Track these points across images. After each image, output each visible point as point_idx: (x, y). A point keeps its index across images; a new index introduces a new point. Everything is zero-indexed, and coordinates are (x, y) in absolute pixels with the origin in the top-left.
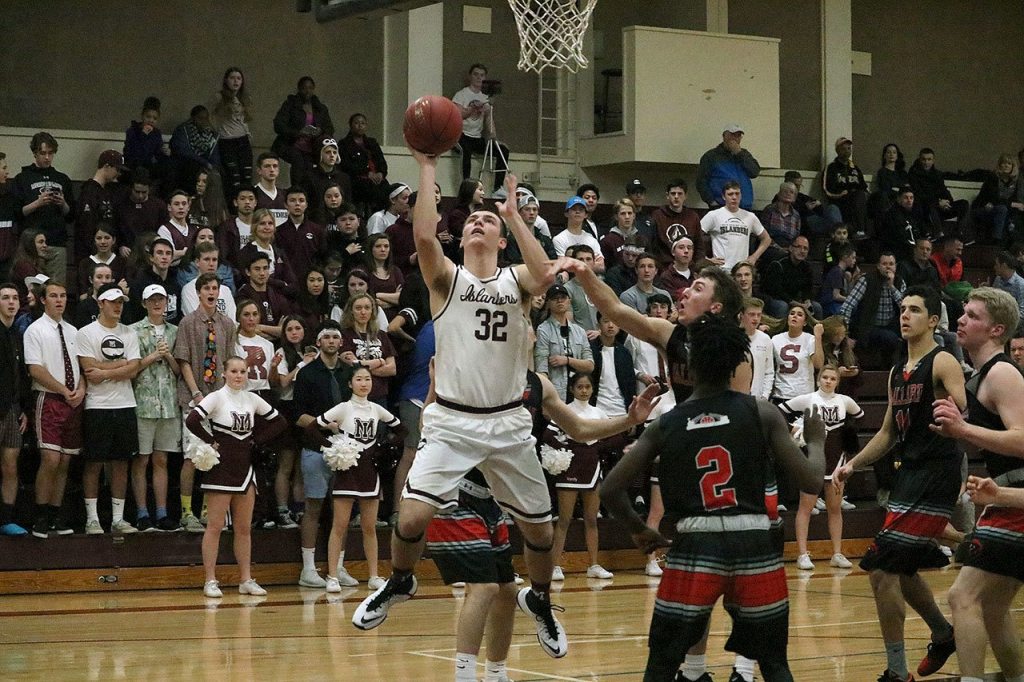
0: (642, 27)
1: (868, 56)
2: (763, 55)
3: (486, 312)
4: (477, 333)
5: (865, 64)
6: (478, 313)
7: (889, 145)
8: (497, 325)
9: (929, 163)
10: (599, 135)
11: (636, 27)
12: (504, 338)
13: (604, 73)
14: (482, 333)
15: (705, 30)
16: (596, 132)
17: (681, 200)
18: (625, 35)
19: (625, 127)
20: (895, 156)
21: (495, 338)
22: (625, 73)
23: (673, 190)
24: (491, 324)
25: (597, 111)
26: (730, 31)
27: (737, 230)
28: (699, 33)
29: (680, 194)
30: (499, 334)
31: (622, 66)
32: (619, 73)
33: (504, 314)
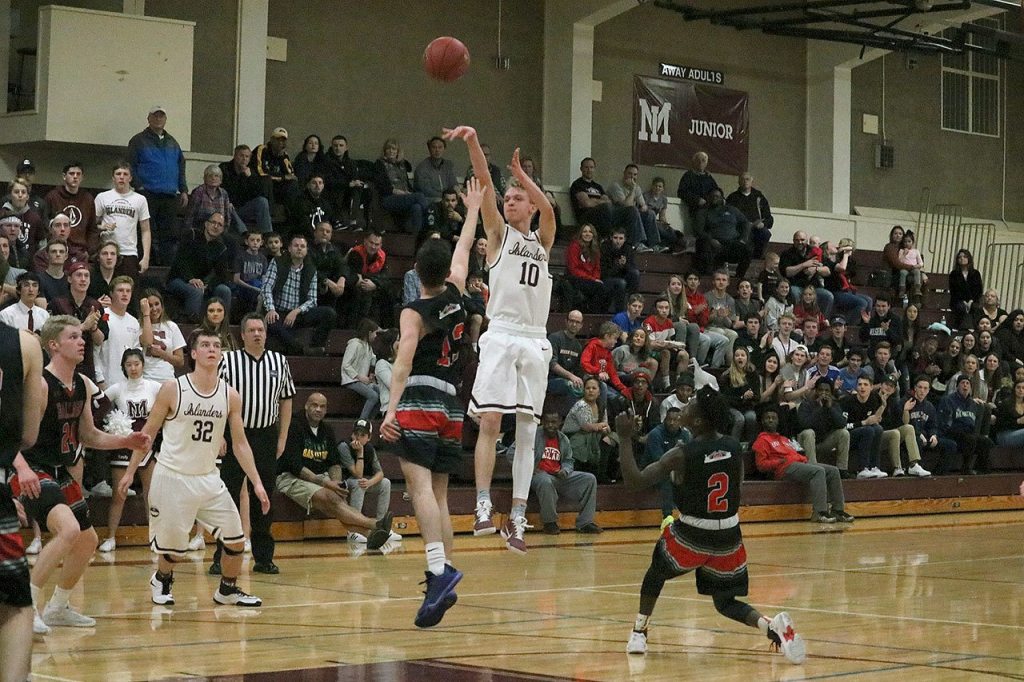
0: (58, 7)
1: (284, 42)
2: (177, 38)
3: (200, 422)
4: (193, 436)
5: (280, 49)
6: (195, 424)
7: (311, 136)
8: (206, 431)
9: (342, 150)
10: (11, 113)
11: (53, 6)
12: (209, 440)
13: (19, 52)
14: (197, 436)
15: (121, 11)
16: (9, 110)
17: (79, 181)
18: (41, 15)
19: (37, 106)
20: (317, 147)
21: (204, 440)
22: (39, 52)
23: (72, 170)
24: (202, 430)
25: (10, 90)
26: (147, 13)
27: (122, 211)
28: (116, 14)
29: (78, 174)
30: (207, 438)
31: (36, 44)
32: (34, 53)
33: (211, 424)
